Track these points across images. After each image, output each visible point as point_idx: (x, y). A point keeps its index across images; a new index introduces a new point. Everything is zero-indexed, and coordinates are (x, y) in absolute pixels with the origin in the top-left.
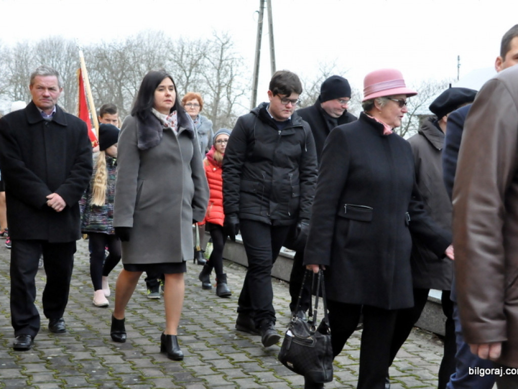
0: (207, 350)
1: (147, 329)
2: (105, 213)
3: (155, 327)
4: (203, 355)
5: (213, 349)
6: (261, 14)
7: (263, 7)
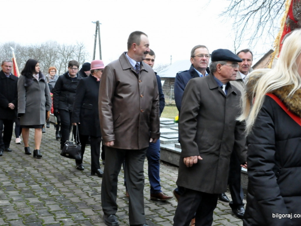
6: (96, 36)
7: (96, 34)
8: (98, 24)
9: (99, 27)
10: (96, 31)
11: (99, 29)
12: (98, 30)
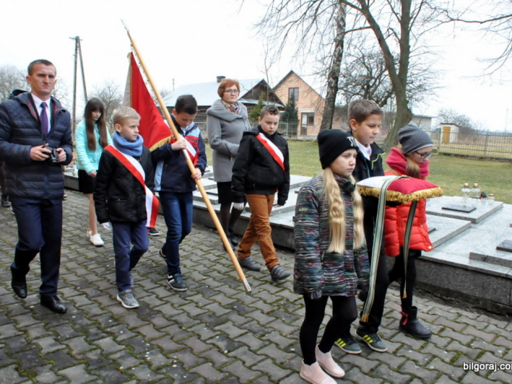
0: (143, 280)
1: (89, 265)
2: (340, 267)
3: (93, 262)
4: (144, 285)
5: (145, 278)
6: (76, 56)
7: (76, 53)
8: (77, 40)
9: (79, 44)
10: (76, 50)
11: (80, 46)
12: (78, 49)
